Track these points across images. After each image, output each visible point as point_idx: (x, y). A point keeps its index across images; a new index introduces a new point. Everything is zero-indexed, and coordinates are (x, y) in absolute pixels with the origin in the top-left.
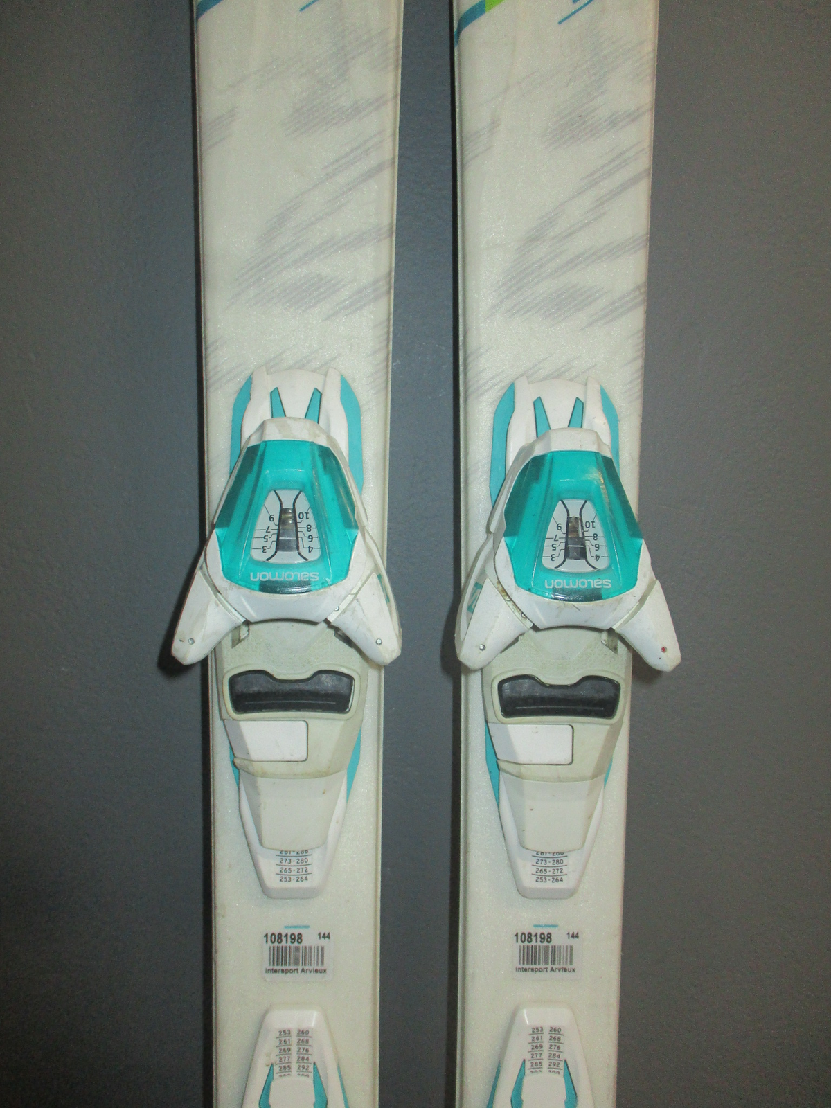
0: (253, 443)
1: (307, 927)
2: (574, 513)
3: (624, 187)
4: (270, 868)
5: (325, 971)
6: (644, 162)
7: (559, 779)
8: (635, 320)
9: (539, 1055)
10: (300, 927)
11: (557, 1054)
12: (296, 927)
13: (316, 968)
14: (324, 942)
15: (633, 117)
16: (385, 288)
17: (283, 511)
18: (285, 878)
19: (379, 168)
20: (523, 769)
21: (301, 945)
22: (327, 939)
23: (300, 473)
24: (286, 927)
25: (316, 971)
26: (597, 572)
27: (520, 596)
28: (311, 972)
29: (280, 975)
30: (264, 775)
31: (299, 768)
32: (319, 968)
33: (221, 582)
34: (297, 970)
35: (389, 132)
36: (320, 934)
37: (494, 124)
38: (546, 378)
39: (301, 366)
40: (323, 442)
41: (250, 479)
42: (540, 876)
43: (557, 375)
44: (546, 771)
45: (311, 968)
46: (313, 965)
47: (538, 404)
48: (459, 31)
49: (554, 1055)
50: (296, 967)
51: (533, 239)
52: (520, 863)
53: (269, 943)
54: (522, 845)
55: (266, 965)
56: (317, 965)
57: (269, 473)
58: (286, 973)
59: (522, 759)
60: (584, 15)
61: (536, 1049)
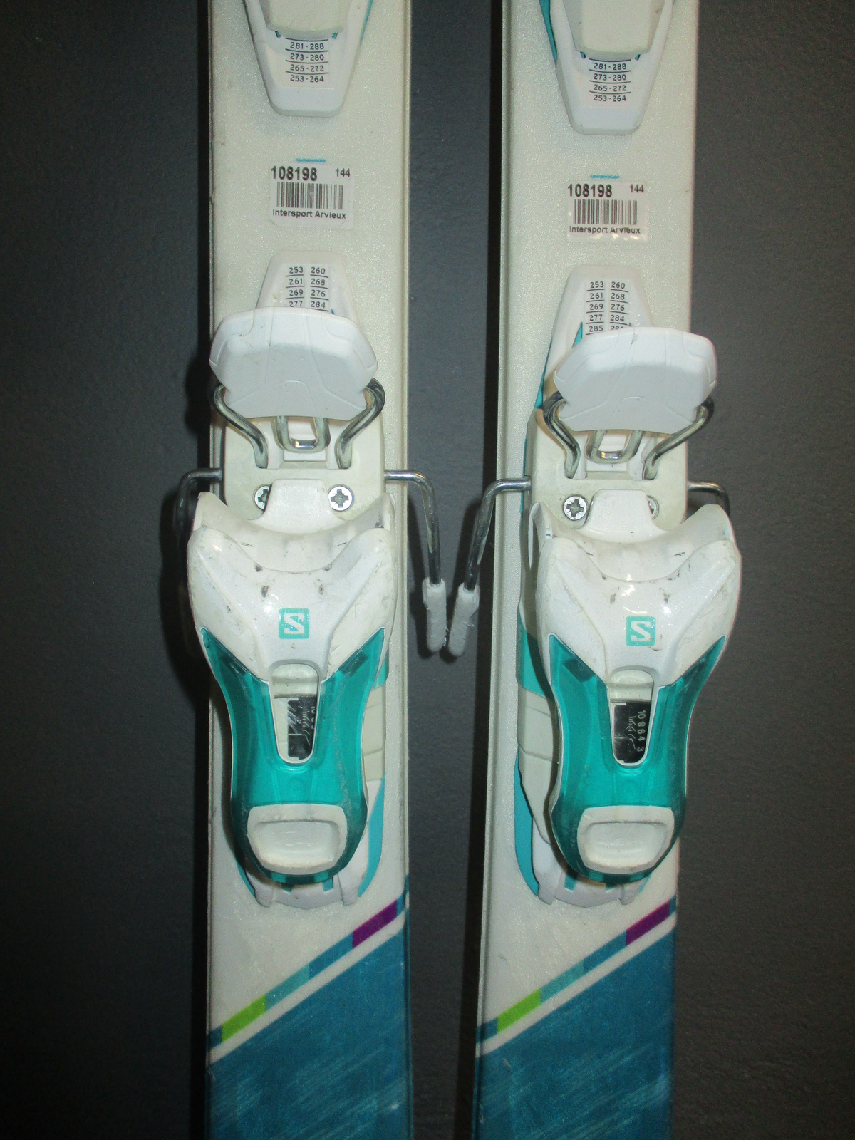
1: (322, 161)
5: (344, 216)
9: (599, 317)
10: (314, 161)
11: (621, 316)
12: (309, 161)
13: (333, 211)
14: (343, 180)
18: (296, 77)
21: (315, 183)
22: (346, 176)
24: (299, 160)
25: (334, 216)
28: (327, 216)
29: (290, 218)
32: (337, 212)
34: (311, 213)
36: (337, 170)
42: (599, 95)
45: (326, 211)
46: (329, 207)
49: (618, 317)
50: (309, 210)
52: (573, 74)
53: (278, 179)
55: (274, 205)
56: (335, 208)
58: (298, 216)
61: (596, 308)
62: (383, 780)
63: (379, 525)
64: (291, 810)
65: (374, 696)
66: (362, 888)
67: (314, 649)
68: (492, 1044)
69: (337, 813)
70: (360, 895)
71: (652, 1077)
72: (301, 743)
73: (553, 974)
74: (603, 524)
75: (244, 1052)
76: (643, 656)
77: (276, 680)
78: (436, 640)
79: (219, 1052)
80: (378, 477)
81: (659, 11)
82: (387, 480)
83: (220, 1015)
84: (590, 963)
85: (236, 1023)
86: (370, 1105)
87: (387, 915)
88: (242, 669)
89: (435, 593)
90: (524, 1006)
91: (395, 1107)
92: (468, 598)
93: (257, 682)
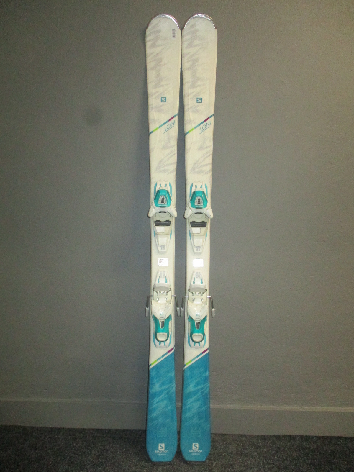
0: (158, 190)
2: (199, 198)
3: (208, 157)
4: (159, 248)
6: (211, 152)
7: (199, 235)
8: (210, 174)
11: (200, 277)
15: (209, 147)
16: (175, 170)
17: (162, 198)
18: (161, 250)
19: (174, 154)
20: (194, 234)
23: (164, 193)
26: (201, 205)
27: (192, 208)
30: (159, 234)
31: (164, 233)
33: (155, 206)
35: (176, 149)
37: (190, 148)
38: (198, 182)
39: (164, 181)
40: (167, 190)
41: (158, 195)
42: (197, 250)
43: (199, 182)
44: (198, 234)
47: (196, 186)
48: (185, 135)
51: (196, 163)
52: (194, 248)
54: (194, 245)
57: (161, 194)
59: (194, 233)
60: (203, 133)
61: (197, 275)
62: (171, 332)
63: (171, 303)
64: (161, 333)
65: (170, 322)
66: (169, 345)
67: (164, 316)
68: (185, 367)
69: (166, 334)
70: (169, 346)
71: (206, 372)
72: (163, 326)
73: (193, 358)
74: (195, 302)
75: (154, 367)
76: (198, 317)
77: (160, 320)
78: (179, 314)
79: (151, 367)
80: (171, 296)
81: (203, 241)
82: (172, 296)
83: (151, 362)
84: (198, 356)
85: (153, 363)
86: (170, 374)
87: (172, 349)
88: (157, 318)
89: (178, 309)
90: (189, 362)
91: (173, 375)
92: (182, 309)
93: (158, 319)
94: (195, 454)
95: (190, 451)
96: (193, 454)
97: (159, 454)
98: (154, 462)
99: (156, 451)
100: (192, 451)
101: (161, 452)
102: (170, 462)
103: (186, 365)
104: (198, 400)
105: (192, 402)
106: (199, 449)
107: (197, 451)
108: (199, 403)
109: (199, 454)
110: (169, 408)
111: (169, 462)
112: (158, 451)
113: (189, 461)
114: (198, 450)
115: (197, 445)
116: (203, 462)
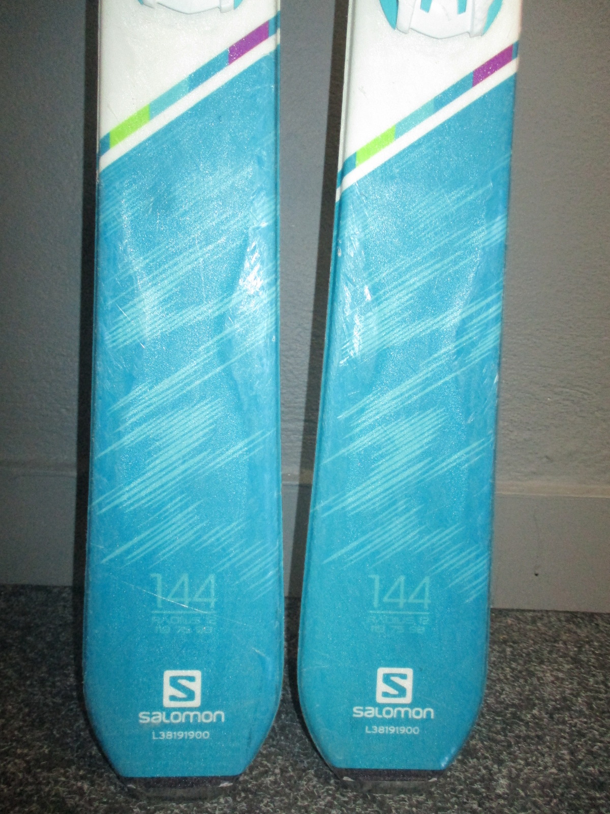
66: (238, 2)
68: (351, 179)
73: (406, 112)
75: (127, 160)
79: (107, 159)
83: (108, 122)
84: (440, 102)
85: (125, 130)
87: (261, 35)
90: (380, 144)
94: (392, 730)
95: (358, 712)
96: (381, 730)
97: (167, 735)
98: (131, 780)
99: (144, 718)
100: (372, 712)
101: (182, 719)
102: (234, 779)
103: (354, 166)
104: (424, 405)
105: (385, 420)
106: (417, 702)
107: (403, 710)
108: (430, 422)
109: (415, 731)
110: (237, 449)
111: (225, 778)
112: (160, 717)
113: (351, 772)
114: (411, 706)
115: (404, 677)
116: (439, 773)
